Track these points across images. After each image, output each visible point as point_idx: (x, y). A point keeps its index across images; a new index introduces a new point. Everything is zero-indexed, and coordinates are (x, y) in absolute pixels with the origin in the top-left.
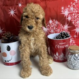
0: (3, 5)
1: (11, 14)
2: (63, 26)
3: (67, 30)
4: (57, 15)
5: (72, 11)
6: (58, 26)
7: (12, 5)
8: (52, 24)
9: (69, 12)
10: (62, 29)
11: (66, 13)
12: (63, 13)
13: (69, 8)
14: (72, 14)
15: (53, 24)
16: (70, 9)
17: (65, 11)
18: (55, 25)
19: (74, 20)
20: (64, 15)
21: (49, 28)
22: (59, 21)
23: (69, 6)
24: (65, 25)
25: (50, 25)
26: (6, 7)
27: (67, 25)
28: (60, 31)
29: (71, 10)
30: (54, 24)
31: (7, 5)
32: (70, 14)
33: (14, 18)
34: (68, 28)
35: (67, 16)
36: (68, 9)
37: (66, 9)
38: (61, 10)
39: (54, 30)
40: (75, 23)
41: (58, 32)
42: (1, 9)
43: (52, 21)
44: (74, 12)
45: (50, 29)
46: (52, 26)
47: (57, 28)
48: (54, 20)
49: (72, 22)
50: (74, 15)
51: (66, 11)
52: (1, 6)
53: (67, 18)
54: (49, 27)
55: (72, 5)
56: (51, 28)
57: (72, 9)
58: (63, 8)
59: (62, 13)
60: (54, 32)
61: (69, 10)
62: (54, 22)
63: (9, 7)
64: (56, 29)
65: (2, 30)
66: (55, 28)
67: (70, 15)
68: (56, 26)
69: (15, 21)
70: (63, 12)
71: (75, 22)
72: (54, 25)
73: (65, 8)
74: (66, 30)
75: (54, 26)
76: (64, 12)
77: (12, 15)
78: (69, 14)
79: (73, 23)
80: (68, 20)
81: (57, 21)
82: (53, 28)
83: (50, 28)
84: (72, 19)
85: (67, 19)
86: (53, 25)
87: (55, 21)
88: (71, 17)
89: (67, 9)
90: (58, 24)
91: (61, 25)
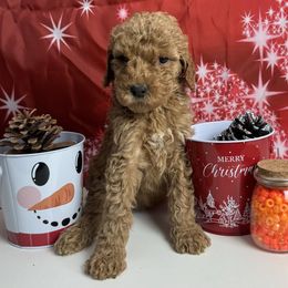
0: (23, 7)
1: (53, 41)
2: (247, 90)
3: (264, 104)
4: (227, 46)
5: (284, 30)
6: (229, 87)
7: (54, 8)
8: (206, 80)
9: (271, 33)
10: (247, 100)
11: (260, 38)
12: (249, 40)
13: (272, 19)
14: (282, 40)
15: (212, 78)
16: (275, 23)
17: (257, 29)
18: (219, 84)
20: (251, 45)
21: (198, 97)
22: (233, 70)
23: (271, 12)
24: (257, 85)
25: (200, 83)
26: (34, 15)
27: (264, 84)
28: (238, 107)
29: (277, 27)
31: (36, 8)
32: (274, 40)
33: (63, 56)
34: (269, 99)
35: (265, 49)
36: (267, 22)
37: (260, 25)
38: (241, 27)
39: (216, 105)
41: (232, 112)
42: (16, 21)
43: (208, 68)
45: (200, 100)
46: (208, 90)
47: (226, 94)
48: (216, 66)
49: (283, 73)
51: (261, 28)
52: (16, 11)
53: (265, 56)
54: (198, 93)
55: (282, 10)
56: (206, 96)
57: (282, 22)
58: (247, 20)
59: (245, 37)
60: (215, 111)
61: (271, 27)
62: (213, 73)
63: (45, 14)
64: (225, 98)
65: (18, 101)
66: (217, 97)
67: (273, 47)
68: (223, 89)
69: (66, 66)
70: (248, 33)
72: (214, 84)
73: (255, 21)
74: (260, 107)
75: (215, 88)
76: (252, 35)
77: (55, 46)
78: (269, 42)
80: (266, 63)
81: (225, 69)
82: (212, 94)
83: (202, 94)
84: (281, 61)
85: (262, 60)
86: (210, 83)
87: (219, 68)
88: (279, 54)
89: (263, 24)
90: (230, 82)
91: (243, 83)
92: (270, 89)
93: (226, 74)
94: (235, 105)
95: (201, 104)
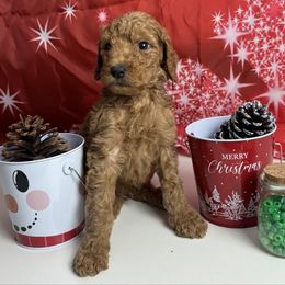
0: (13, 13)
1: (41, 44)
3: (236, 95)
4: (199, 44)
5: (252, 27)
6: (202, 81)
7: (40, 14)
8: (181, 74)
9: (241, 30)
10: (220, 92)
11: (230, 35)
12: (220, 37)
13: (241, 18)
14: (251, 37)
15: (186, 73)
16: (244, 21)
17: (227, 27)
18: (193, 78)
19: (260, 58)
20: (222, 42)
21: (173, 89)
22: (205, 66)
23: (240, 11)
24: (228, 78)
26: (23, 20)
27: (235, 76)
28: (212, 98)
29: (246, 24)
30: (190, 75)
31: (25, 14)
32: (244, 37)
33: (49, 55)
34: (241, 90)
35: (235, 45)
36: (236, 20)
37: (230, 23)
38: (212, 25)
39: (190, 96)
40: (262, 71)
41: (206, 102)
42: (7, 26)
43: (183, 63)
44: (258, 30)
45: (175, 92)
46: (183, 83)
47: (200, 87)
48: (189, 61)
49: (253, 66)
50: (256, 40)
51: (230, 27)
52: (7, 17)
53: (235, 52)
54: (173, 86)
55: (250, 8)
56: (181, 88)
57: (250, 20)
58: (218, 18)
59: (216, 35)
60: (190, 102)
61: (240, 25)
62: (188, 68)
63: (32, 19)
64: (199, 91)
66: (192, 89)
67: (243, 43)
68: (197, 83)
69: (54, 65)
70: (219, 31)
71: (262, 66)
72: (188, 78)
73: (225, 19)
74: (233, 97)
75: (190, 81)
76: (223, 33)
77: (42, 48)
78: (239, 39)
79: (258, 70)
80: (236, 58)
81: (198, 64)
82: (186, 87)
83: (177, 87)
84: (251, 56)
85: (233, 55)
86: (185, 77)
87: (193, 63)
88: (248, 50)
89: (233, 22)
90: (203, 76)
91: (215, 77)
92: (241, 81)
93: (199, 69)
94: (208, 96)
95: (177, 95)
